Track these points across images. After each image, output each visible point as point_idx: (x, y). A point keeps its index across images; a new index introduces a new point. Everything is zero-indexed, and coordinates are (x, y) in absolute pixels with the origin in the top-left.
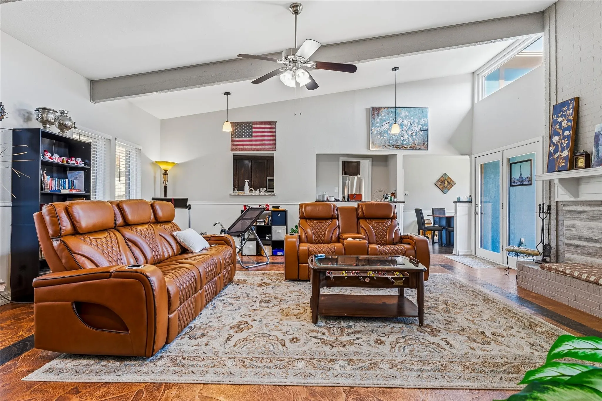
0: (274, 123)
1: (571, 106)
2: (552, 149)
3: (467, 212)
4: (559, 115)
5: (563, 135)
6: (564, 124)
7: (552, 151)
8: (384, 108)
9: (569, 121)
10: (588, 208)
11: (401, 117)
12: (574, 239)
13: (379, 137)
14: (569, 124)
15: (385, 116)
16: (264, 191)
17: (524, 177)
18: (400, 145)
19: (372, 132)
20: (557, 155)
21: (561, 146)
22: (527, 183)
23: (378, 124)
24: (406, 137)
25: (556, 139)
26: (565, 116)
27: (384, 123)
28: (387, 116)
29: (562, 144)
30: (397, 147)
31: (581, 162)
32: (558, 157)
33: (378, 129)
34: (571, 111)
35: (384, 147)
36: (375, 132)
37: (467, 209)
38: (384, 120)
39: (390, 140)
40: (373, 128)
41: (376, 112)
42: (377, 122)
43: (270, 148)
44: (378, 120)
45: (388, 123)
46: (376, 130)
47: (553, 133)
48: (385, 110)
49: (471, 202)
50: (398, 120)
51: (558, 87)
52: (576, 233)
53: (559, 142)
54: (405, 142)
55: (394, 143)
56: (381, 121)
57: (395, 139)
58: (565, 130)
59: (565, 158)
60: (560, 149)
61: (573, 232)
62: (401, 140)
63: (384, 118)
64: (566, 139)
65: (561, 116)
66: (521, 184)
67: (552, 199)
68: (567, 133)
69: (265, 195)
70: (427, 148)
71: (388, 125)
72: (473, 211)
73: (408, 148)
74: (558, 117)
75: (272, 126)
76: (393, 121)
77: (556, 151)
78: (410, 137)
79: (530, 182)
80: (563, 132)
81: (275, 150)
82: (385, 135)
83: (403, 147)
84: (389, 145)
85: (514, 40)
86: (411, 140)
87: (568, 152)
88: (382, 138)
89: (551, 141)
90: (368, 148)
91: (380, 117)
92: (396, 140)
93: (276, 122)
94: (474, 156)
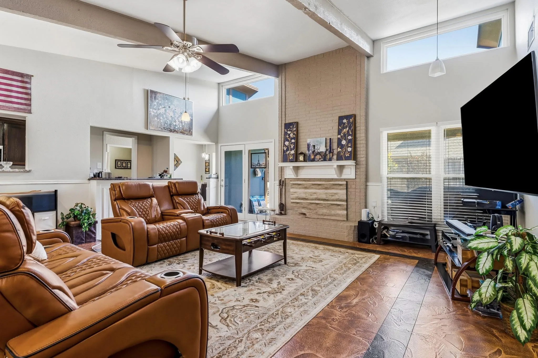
0: (30, 77)
1: (295, 126)
2: (285, 149)
3: (215, 186)
4: (288, 130)
5: (291, 141)
6: (291, 135)
7: (285, 150)
8: (160, 93)
9: (294, 134)
10: (304, 182)
11: (174, 105)
12: (296, 199)
13: (156, 119)
14: (294, 136)
15: (161, 101)
16: (8, 166)
17: (261, 163)
18: (173, 129)
19: (150, 114)
20: (288, 152)
21: (290, 148)
22: (263, 166)
23: (155, 107)
24: (177, 123)
25: (287, 143)
26: (292, 131)
27: (160, 107)
28: (163, 101)
29: (290, 146)
30: (171, 131)
31: (301, 158)
32: (289, 154)
33: (155, 111)
34: (295, 129)
35: (160, 129)
36: (153, 113)
37: (215, 183)
38: (161, 104)
39: (165, 123)
40: (151, 110)
41: (153, 96)
42: (154, 105)
43: (21, 109)
44: (155, 103)
45: (164, 107)
46: (153, 112)
47: (286, 140)
48: (161, 95)
49: (218, 178)
50: (172, 107)
51: (286, 113)
52: (297, 196)
53: (289, 145)
54: (177, 128)
55: (169, 127)
56: (157, 104)
57: (169, 123)
58: (292, 139)
59: (293, 154)
60: (290, 149)
61: (296, 195)
62: (174, 125)
63: (160, 102)
64: (293, 144)
65: (290, 131)
66: (259, 167)
67: (282, 177)
68: (293, 141)
69: (10, 172)
70: (192, 134)
71: (164, 109)
72: (219, 185)
73: (179, 133)
74: (288, 131)
75: (25, 80)
76: (167, 107)
77: (287, 150)
78: (180, 124)
79: (265, 166)
80: (291, 140)
81: (30, 112)
82: (161, 118)
83: (175, 131)
84: (164, 128)
85: (253, 74)
86: (181, 126)
87: (294, 151)
88: (159, 120)
89: (284, 144)
90: (147, 128)
91: (157, 101)
92: (170, 125)
93: (33, 76)
94: (220, 145)
